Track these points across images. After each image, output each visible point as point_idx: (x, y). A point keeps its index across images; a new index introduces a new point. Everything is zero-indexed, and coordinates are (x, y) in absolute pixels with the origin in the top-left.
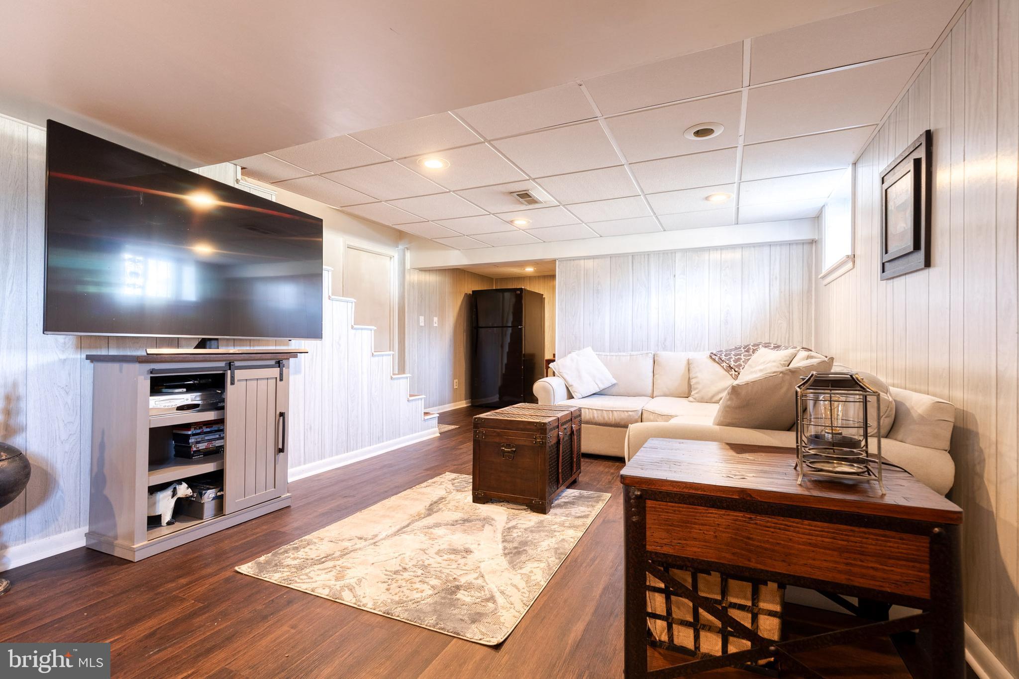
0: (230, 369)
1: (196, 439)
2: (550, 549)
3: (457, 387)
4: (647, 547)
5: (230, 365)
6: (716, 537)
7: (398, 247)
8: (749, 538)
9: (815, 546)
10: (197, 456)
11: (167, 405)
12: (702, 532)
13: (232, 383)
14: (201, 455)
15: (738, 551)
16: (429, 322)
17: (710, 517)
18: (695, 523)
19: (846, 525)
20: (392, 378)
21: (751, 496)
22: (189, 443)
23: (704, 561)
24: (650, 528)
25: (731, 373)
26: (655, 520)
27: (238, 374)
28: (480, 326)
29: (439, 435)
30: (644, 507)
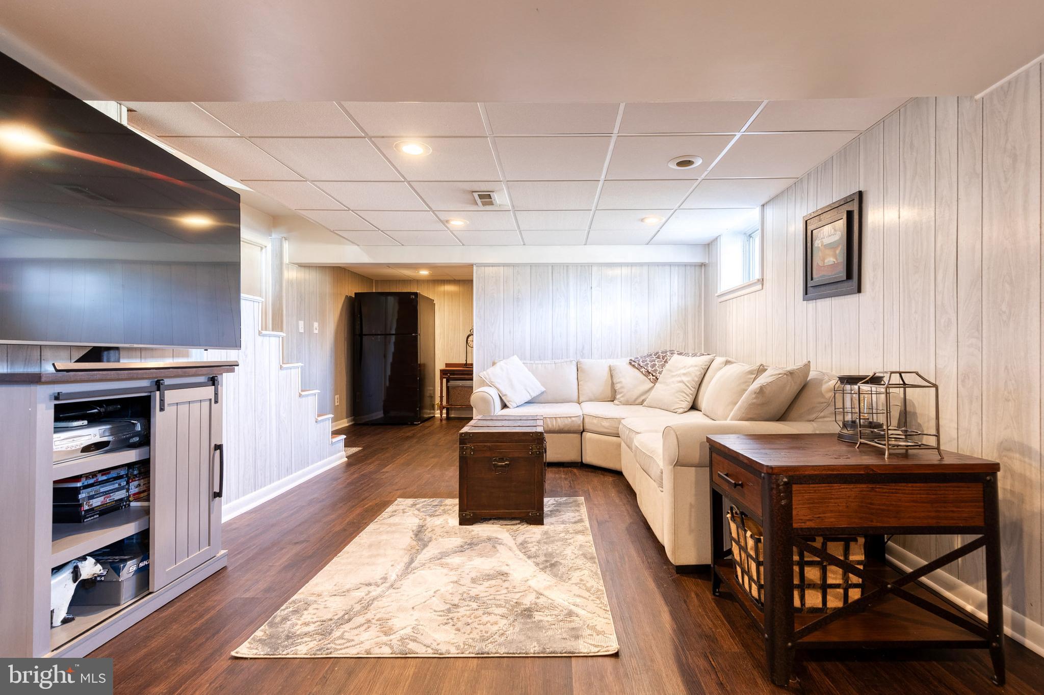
0: (158, 389)
1: (88, 493)
2: (578, 556)
3: (338, 404)
4: (794, 525)
5: (158, 385)
6: (847, 506)
7: (271, 236)
8: (871, 504)
9: (916, 502)
10: (90, 517)
11: (70, 445)
12: (837, 504)
13: (162, 409)
14: (96, 515)
15: (864, 515)
16: (309, 328)
17: (843, 491)
18: (831, 498)
19: (935, 483)
20: (300, 395)
21: (873, 470)
22: (78, 501)
23: (839, 528)
24: (796, 508)
25: (649, 378)
26: (799, 501)
27: (170, 396)
28: (364, 333)
29: (346, 459)
30: (791, 492)
